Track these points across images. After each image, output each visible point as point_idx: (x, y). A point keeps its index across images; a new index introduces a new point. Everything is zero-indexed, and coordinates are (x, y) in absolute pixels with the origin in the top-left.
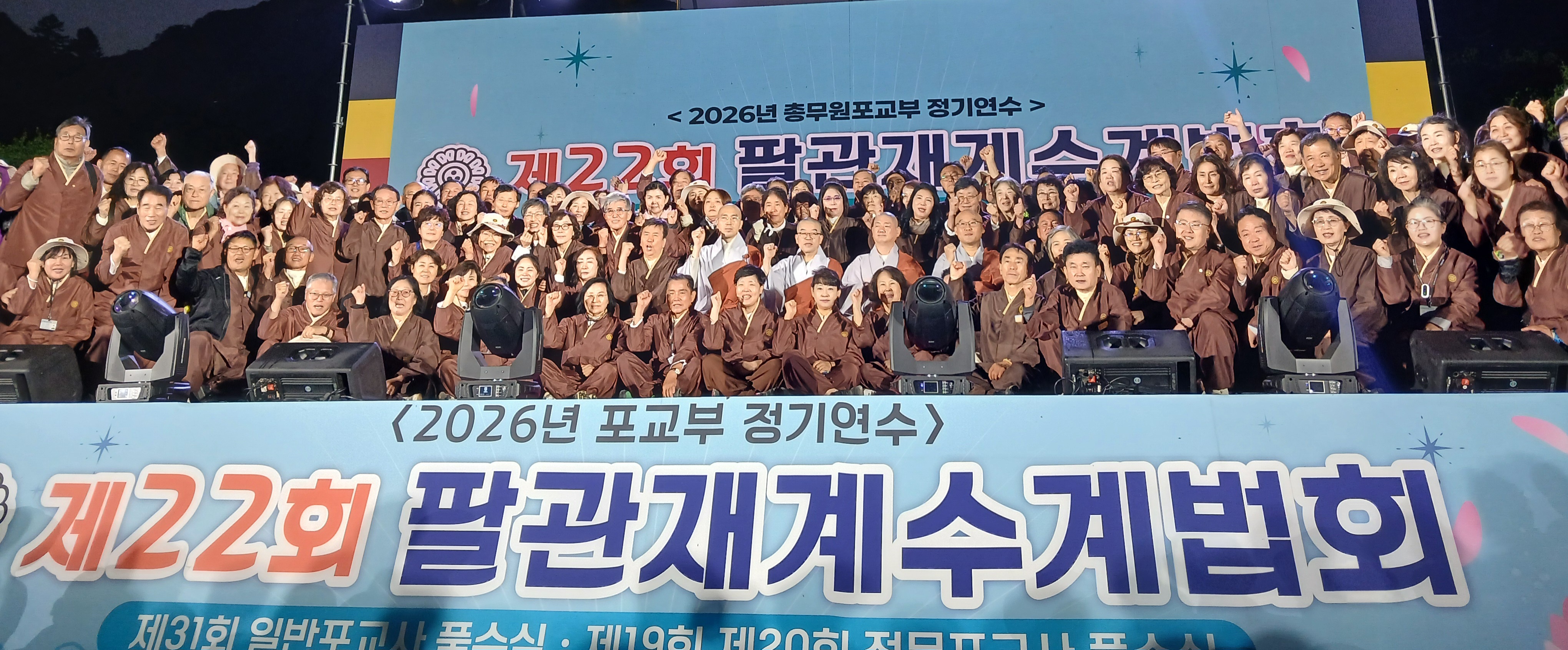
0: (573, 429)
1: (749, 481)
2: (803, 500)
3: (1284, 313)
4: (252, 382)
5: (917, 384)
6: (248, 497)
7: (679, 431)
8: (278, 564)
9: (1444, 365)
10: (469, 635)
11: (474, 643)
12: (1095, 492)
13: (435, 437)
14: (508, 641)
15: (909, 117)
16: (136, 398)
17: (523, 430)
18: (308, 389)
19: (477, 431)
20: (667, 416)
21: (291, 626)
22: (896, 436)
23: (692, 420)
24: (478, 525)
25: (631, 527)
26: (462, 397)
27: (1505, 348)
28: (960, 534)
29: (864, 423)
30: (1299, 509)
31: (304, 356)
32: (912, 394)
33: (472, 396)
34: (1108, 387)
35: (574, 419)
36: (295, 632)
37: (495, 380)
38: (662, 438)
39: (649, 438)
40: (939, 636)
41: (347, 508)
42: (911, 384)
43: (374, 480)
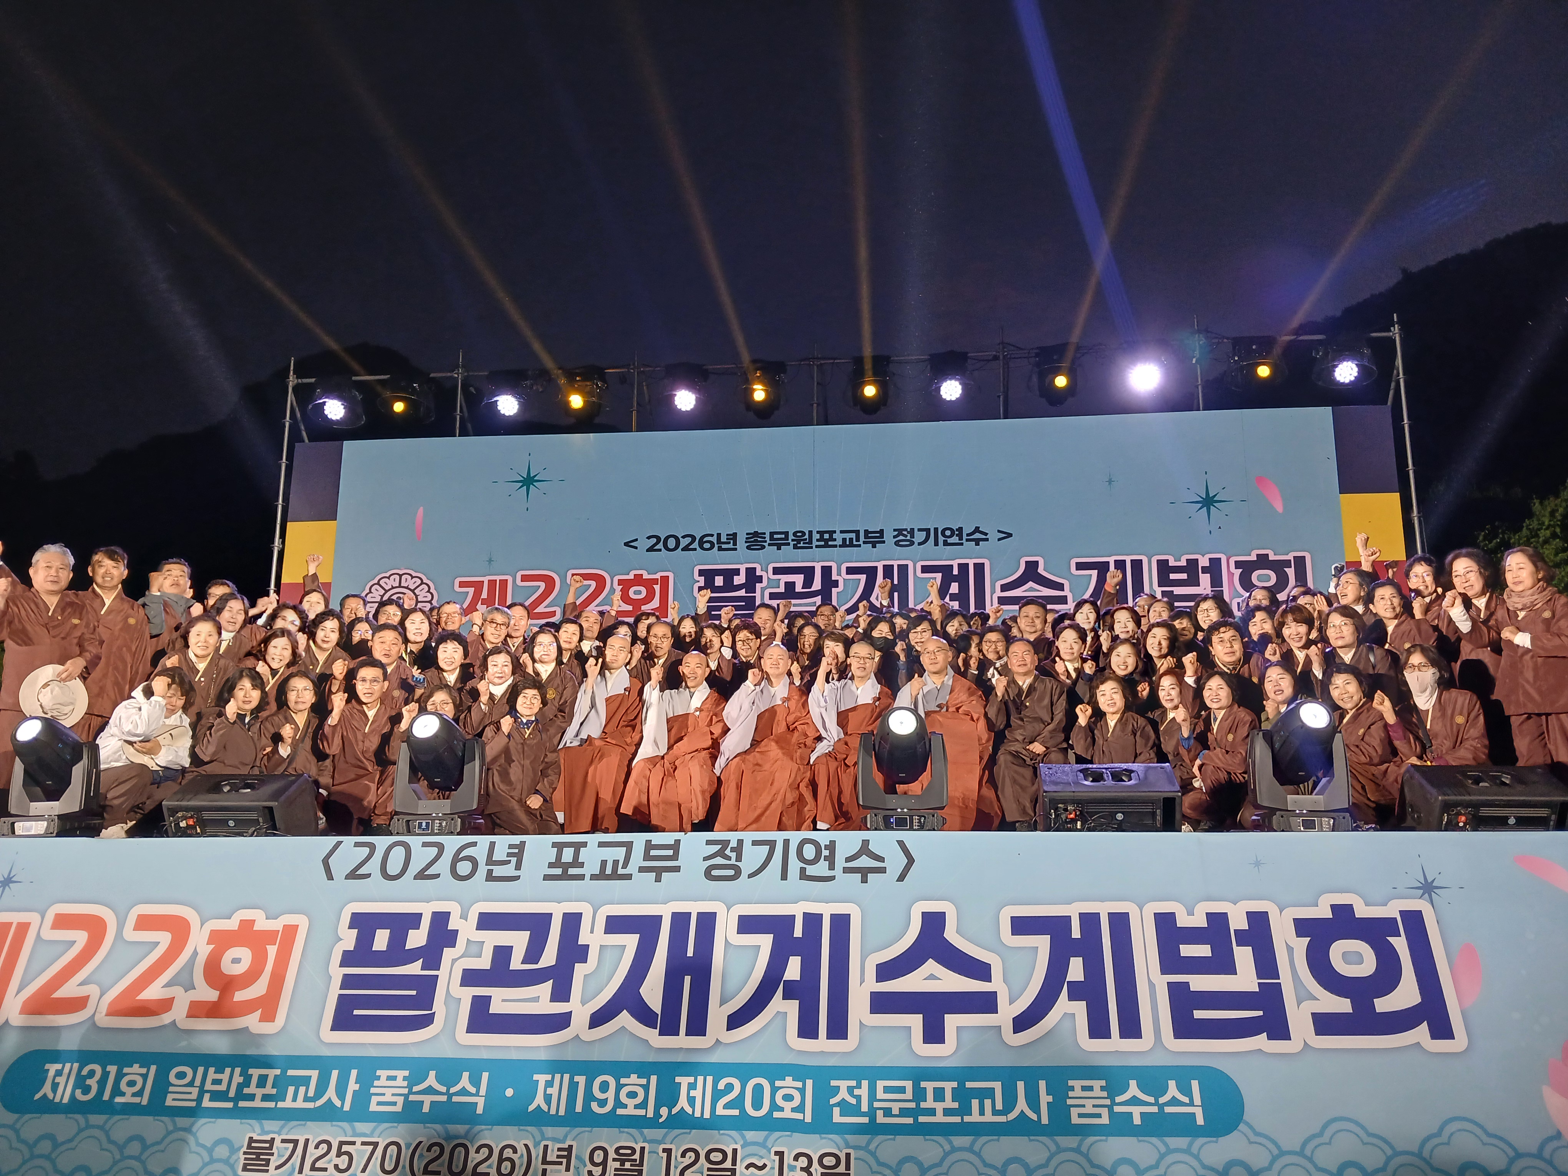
0: (518, 867)
1: (707, 921)
2: (765, 942)
3: (1277, 746)
4: (170, 816)
5: (886, 819)
6: (164, 939)
7: (632, 868)
8: (197, 1010)
9: (1442, 801)
10: (405, 1084)
11: (411, 1092)
12: (1076, 933)
13: (369, 875)
14: (448, 1090)
15: (874, 547)
16: (42, 832)
17: (464, 868)
18: (231, 823)
19: (415, 867)
20: (619, 853)
21: (212, 1074)
22: (864, 873)
23: (647, 857)
24: (415, 968)
25: (580, 970)
26: (398, 833)
27: (1504, 784)
28: (932, 977)
29: (831, 861)
30: (1290, 950)
31: (228, 788)
32: (881, 830)
33: (409, 832)
34: (1091, 823)
35: (519, 856)
36: (217, 1082)
37: (434, 815)
38: (615, 876)
39: (601, 876)
40: (908, 1085)
41: (272, 951)
42: (880, 819)
43: (302, 921)
